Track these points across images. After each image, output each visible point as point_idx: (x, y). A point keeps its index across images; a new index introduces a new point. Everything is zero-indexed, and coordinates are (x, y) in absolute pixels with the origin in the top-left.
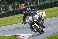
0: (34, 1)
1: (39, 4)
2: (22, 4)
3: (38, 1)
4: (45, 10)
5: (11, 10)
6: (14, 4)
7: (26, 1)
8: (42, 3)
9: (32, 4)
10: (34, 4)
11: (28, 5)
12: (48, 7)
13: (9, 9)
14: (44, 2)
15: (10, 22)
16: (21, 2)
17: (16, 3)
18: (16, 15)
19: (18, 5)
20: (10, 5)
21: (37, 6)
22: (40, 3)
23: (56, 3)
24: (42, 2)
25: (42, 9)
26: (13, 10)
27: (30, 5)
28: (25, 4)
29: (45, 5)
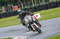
0: (28, 3)
1: (34, 6)
2: (15, 6)
3: (32, 3)
4: (40, 12)
5: (4, 12)
6: (7, 6)
7: (20, 3)
8: (36, 5)
9: (26, 6)
10: (28, 6)
11: (22, 7)
12: (43, 9)
13: (1, 10)
14: (39, 3)
15: (3, 24)
16: (14, 4)
17: (9, 5)
18: (9, 17)
19: (11, 7)
20: (2, 7)
21: (32, 7)
22: (34, 4)
23: (52, 5)
24: (36, 3)
25: (37, 11)
26: (6, 12)
27: (24, 6)
28: (19, 6)
29: (40, 6)
